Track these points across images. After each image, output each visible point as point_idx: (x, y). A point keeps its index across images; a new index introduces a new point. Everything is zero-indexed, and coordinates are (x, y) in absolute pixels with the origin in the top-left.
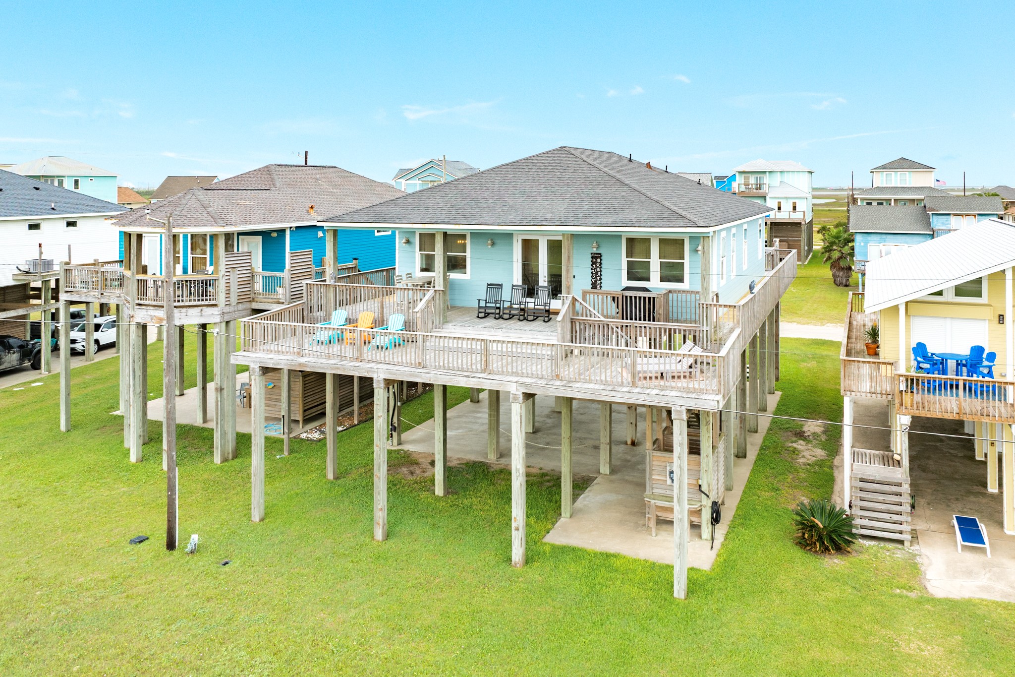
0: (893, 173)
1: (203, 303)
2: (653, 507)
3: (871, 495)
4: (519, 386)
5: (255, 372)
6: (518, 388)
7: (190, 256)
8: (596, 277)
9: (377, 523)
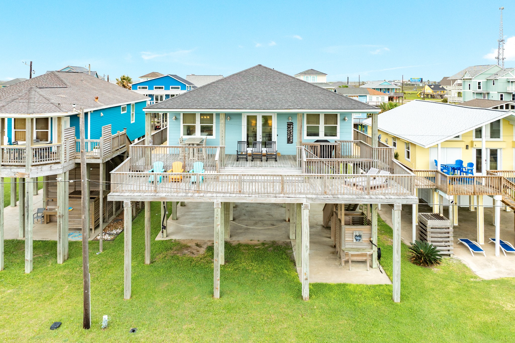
0: (309, 76)
1: (52, 162)
2: (350, 255)
3: (436, 234)
4: (308, 200)
5: (128, 205)
6: (307, 201)
7: (13, 130)
8: (290, 135)
9: (216, 288)
